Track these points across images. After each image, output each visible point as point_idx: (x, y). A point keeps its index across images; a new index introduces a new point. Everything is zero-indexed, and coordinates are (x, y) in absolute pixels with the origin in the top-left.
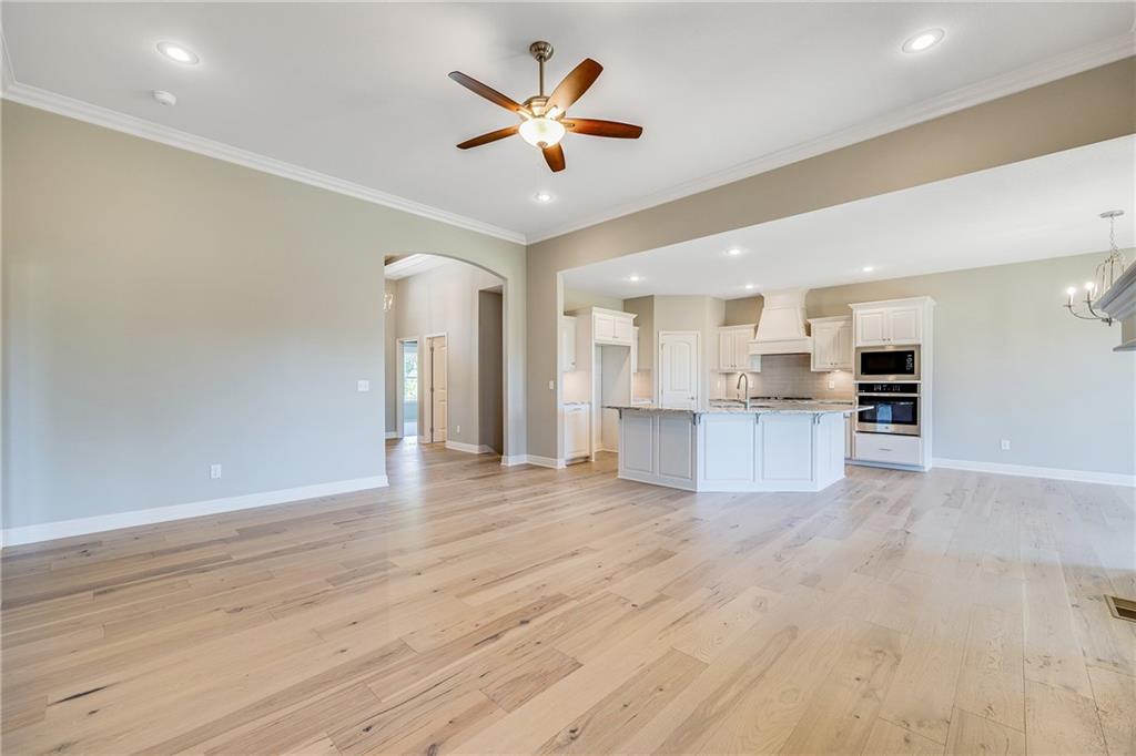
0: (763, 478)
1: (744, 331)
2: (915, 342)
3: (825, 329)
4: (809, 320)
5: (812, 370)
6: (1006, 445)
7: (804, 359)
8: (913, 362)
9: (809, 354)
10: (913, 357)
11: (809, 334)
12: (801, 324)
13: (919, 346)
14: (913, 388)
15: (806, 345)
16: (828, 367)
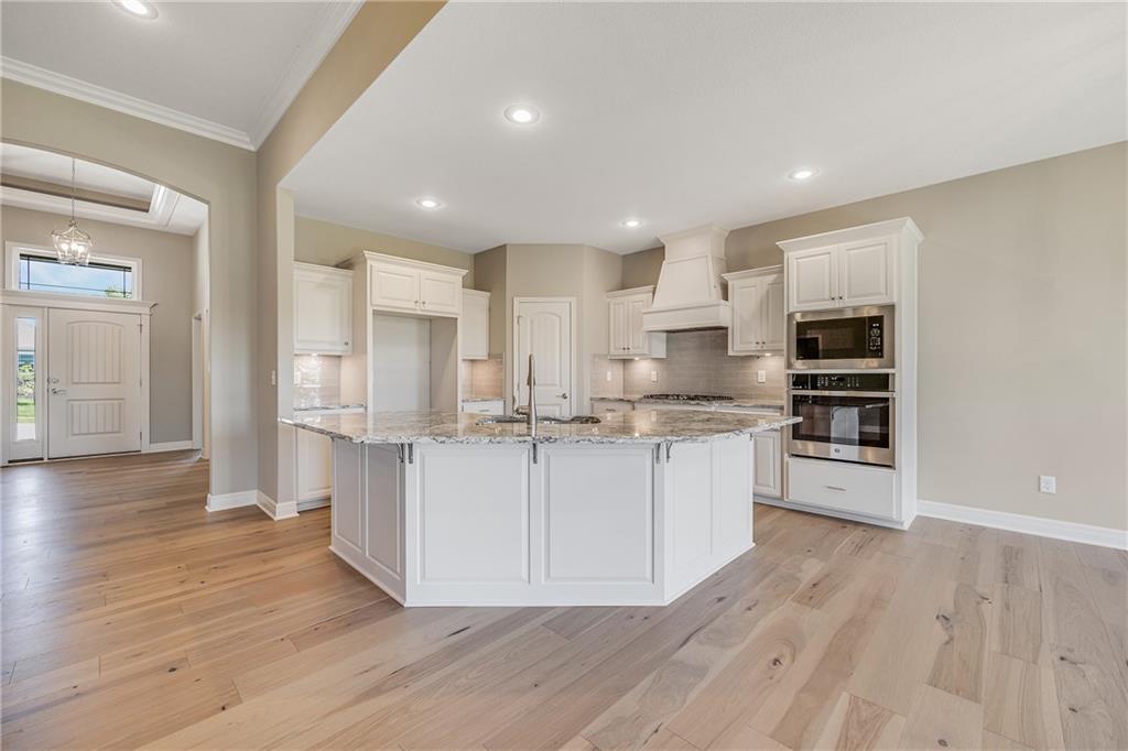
0: (548, 575)
1: (637, 297)
2: (884, 300)
3: (749, 288)
4: (726, 276)
5: (730, 353)
6: (1050, 484)
7: (717, 336)
8: (881, 336)
9: (726, 328)
10: (881, 328)
11: (726, 297)
12: (714, 282)
13: (891, 308)
14: (883, 382)
15: (722, 315)
16: (751, 348)
